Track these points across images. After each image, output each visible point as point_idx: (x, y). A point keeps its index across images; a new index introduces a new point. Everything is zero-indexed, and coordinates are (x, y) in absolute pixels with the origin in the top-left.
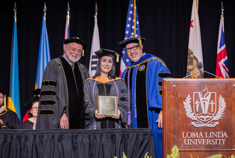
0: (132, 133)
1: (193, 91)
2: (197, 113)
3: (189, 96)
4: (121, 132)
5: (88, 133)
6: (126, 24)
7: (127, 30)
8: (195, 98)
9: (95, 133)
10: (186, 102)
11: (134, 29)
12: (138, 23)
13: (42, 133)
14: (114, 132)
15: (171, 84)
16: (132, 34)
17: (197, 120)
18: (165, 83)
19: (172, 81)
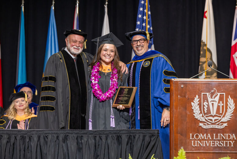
0: (138, 134)
1: (202, 92)
2: (205, 114)
3: (197, 96)
4: (127, 133)
5: (94, 133)
6: (138, 14)
7: (138, 21)
8: (203, 99)
9: (101, 134)
10: (194, 103)
11: (146, 20)
12: (149, 13)
13: (47, 134)
14: (120, 133)
15: (179, 84)
16: (144, 24)
17: (205, 121)
18: (173, 83)
19: (180, 81)
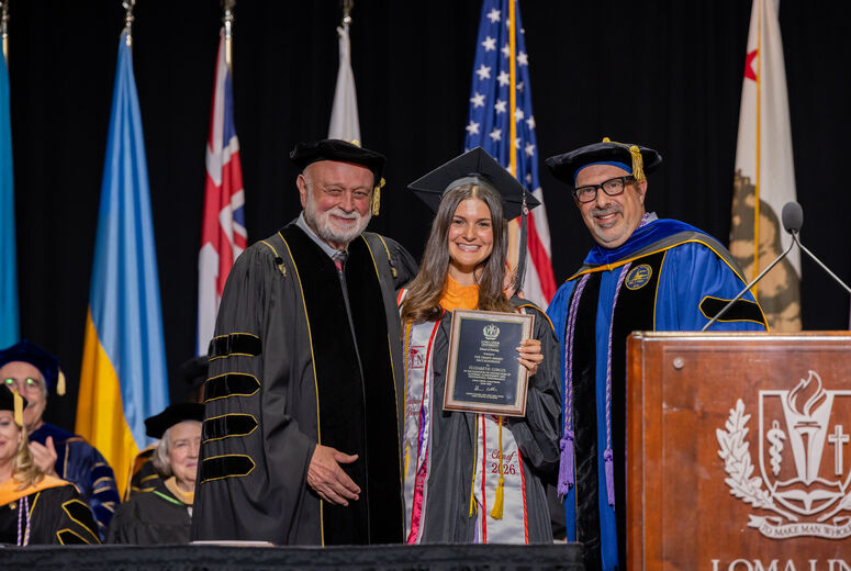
1: (758, 385)
2: (772, 477)
3: (740, 405)
6: (475, 66)
7: (478, 91)
8: (765, 415)
10: (728, 432)
11: (508, 87)
12: (523, 59)
15: (664, 354)
17: (773, 507)
18: (641, 350)
19: (667, 343)
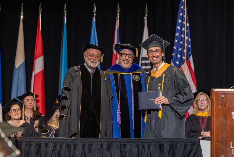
0: (180, 142)
4: (170, 142)
5: (137, 142)
6: (177, 26)
7: (177, 32)
9: (144, 143)
12: (188, 25)
13: (91, 142)
14: (163, 141)
15: (219, 94)
16: (183, 36)
18: (214, 93)
19: (220, 91)
